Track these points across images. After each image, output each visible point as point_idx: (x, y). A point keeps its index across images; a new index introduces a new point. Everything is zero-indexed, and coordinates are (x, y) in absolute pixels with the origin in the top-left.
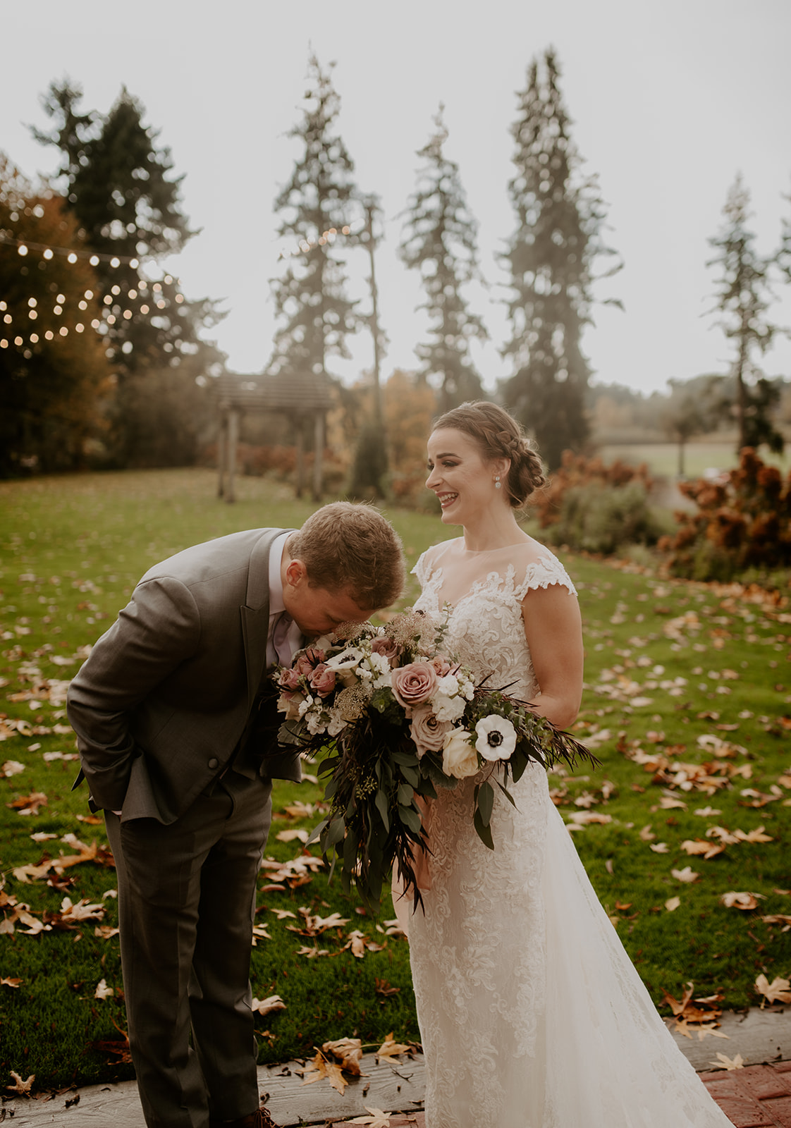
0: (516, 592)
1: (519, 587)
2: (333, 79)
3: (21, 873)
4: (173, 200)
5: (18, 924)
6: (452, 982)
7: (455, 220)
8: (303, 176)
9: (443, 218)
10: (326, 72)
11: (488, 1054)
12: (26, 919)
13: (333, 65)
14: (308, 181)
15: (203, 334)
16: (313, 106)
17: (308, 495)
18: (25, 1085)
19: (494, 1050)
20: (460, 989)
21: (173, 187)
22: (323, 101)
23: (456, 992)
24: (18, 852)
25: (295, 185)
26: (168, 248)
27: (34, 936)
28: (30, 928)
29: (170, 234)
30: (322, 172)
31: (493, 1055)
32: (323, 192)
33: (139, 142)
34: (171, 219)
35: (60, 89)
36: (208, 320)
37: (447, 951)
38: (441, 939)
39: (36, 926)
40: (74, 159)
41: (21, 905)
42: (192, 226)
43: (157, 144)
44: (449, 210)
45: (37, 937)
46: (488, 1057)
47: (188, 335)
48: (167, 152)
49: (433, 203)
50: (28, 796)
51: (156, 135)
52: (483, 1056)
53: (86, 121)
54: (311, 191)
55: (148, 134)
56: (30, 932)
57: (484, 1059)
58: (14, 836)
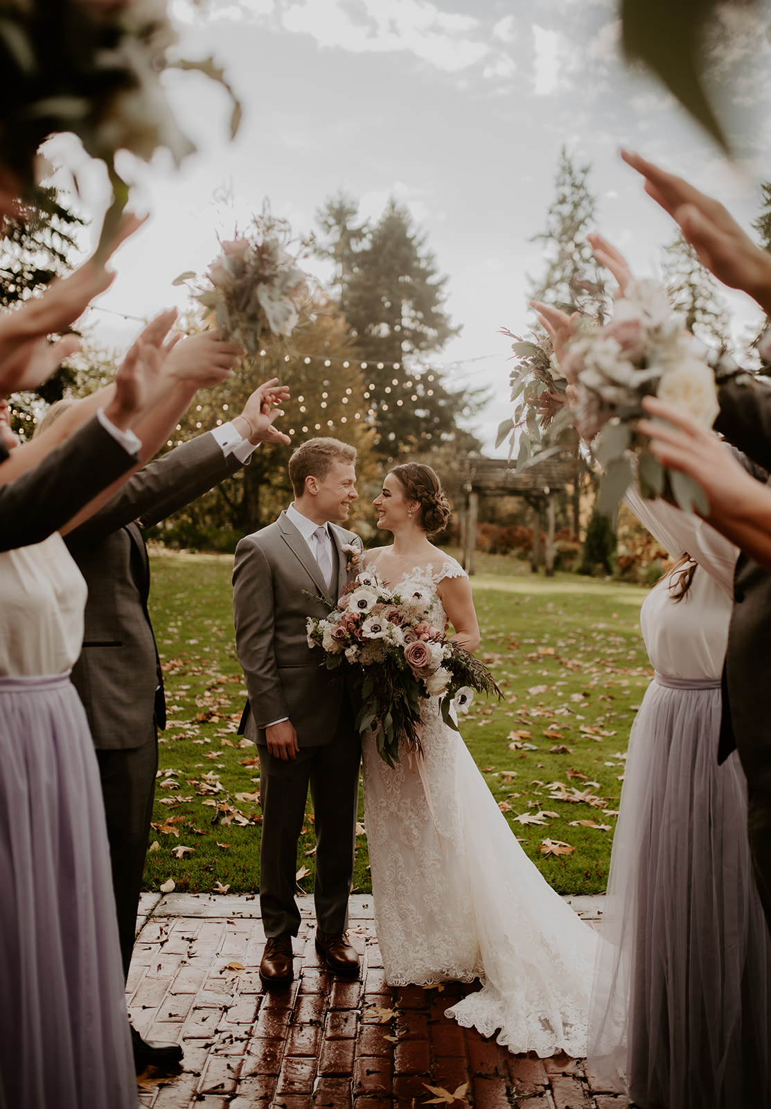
0: (434, 578)
1: (436, 575)
2: (586, 184)
3: (239, 797)
4: (436, 302)
5: (233, 820)
6: (409, 821)
7: (704, 311)
8: (558, 275)
9: (693, 310)
10: (579, 177)
11: (435, 860)
12: (238, 818)
13: (585, 171)
14: (562, 280)
15: (461, 423)
16: (566, 209)
17: (541, 569)
18: (225, 888)
19: (438, 857)
20: (415, 824)
21: (435, 288)
22: (576, 205)
23: (412, 826)
24: (241, 787)
25: (549, 285)
26: (430, 347)
27: (242, 826)
28: (240, 823)
29: (431, 333)
30: (576, 270)
31: (438, 860)
32: (577, 288)
33: (404, 250)
34: (433, 319)
35: (336, 206)
36: (466, 411)
37: (404, 803)
38: (399, 796)
39: (245, 822)
40: (348, 269)
41: (237, 810)
42: (453, 325)
43: (422, 252)
44: (699, 304)
45: (244, 827)
46: (435, 862)
47: (447, 424)
48: (430, 258)
49: (684, 297)
50: (253, 759)
51: (420, 244)
52: (432, 862)
53: (359, 234)
54: (565, 288)
55: (414, 243)
56: (241, 824)
57: (433, 864)
58: (240, 778)
